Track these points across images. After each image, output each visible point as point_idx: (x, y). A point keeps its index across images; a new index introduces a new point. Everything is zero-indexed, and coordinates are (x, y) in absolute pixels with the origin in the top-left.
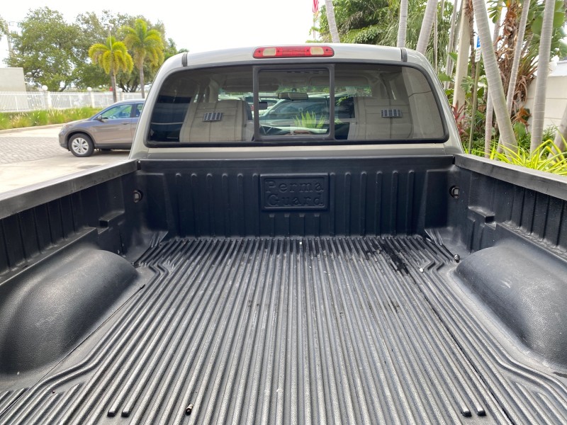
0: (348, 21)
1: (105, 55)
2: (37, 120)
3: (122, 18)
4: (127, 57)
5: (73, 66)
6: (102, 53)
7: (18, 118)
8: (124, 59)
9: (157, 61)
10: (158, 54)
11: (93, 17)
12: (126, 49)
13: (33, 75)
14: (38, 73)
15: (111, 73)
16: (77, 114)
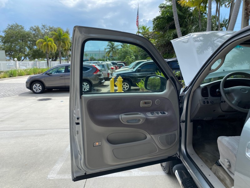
0: (168, 25)
1: (44, 44)
2: (12, 74)
3: (51, 28)
4: (54, 45)
5: (28, 50)
6: (42, 43)
7: (3, 74)
8: (53, 46)
9: (67, 47)
10: (67, 43)
11: (38, 28)
12: (53, 42)
13: (9, 54)
14: (12, 53)
15: (46, 53)
16: (31, 71)
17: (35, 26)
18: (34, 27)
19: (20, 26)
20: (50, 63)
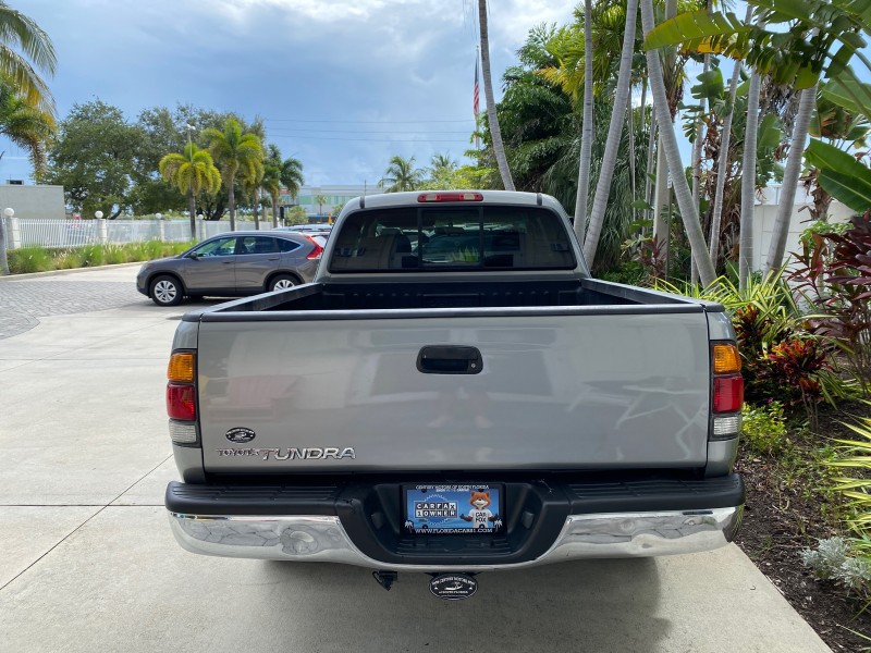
0: (520, 130)
1: (182, 169)
2: (89, 258)
3: (206, 117)
4: (212, 171)
5: (132, 184)
6: (178, 166)
7: (64, 256)
8: (209, 175)
9: (254, 176)
10: (256, 166)
11: (165, 116)
12: (211, 161)
13: (73, 196)
14: (81, 192)
15: (190, 194)
16: (143, 251)
17: (156, 110)
18: (152, 112)
19: (110, 109)
20: (201, 228)
